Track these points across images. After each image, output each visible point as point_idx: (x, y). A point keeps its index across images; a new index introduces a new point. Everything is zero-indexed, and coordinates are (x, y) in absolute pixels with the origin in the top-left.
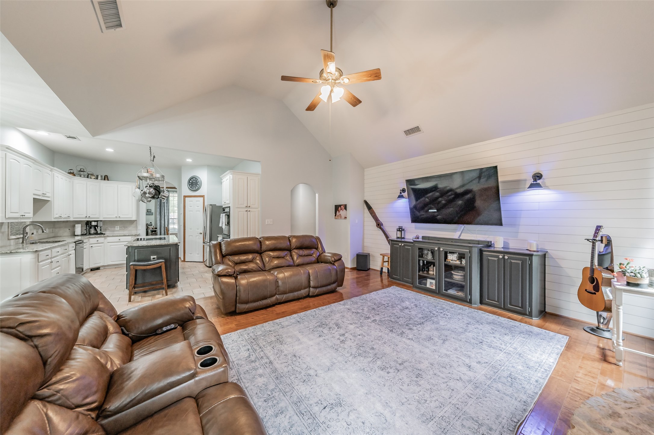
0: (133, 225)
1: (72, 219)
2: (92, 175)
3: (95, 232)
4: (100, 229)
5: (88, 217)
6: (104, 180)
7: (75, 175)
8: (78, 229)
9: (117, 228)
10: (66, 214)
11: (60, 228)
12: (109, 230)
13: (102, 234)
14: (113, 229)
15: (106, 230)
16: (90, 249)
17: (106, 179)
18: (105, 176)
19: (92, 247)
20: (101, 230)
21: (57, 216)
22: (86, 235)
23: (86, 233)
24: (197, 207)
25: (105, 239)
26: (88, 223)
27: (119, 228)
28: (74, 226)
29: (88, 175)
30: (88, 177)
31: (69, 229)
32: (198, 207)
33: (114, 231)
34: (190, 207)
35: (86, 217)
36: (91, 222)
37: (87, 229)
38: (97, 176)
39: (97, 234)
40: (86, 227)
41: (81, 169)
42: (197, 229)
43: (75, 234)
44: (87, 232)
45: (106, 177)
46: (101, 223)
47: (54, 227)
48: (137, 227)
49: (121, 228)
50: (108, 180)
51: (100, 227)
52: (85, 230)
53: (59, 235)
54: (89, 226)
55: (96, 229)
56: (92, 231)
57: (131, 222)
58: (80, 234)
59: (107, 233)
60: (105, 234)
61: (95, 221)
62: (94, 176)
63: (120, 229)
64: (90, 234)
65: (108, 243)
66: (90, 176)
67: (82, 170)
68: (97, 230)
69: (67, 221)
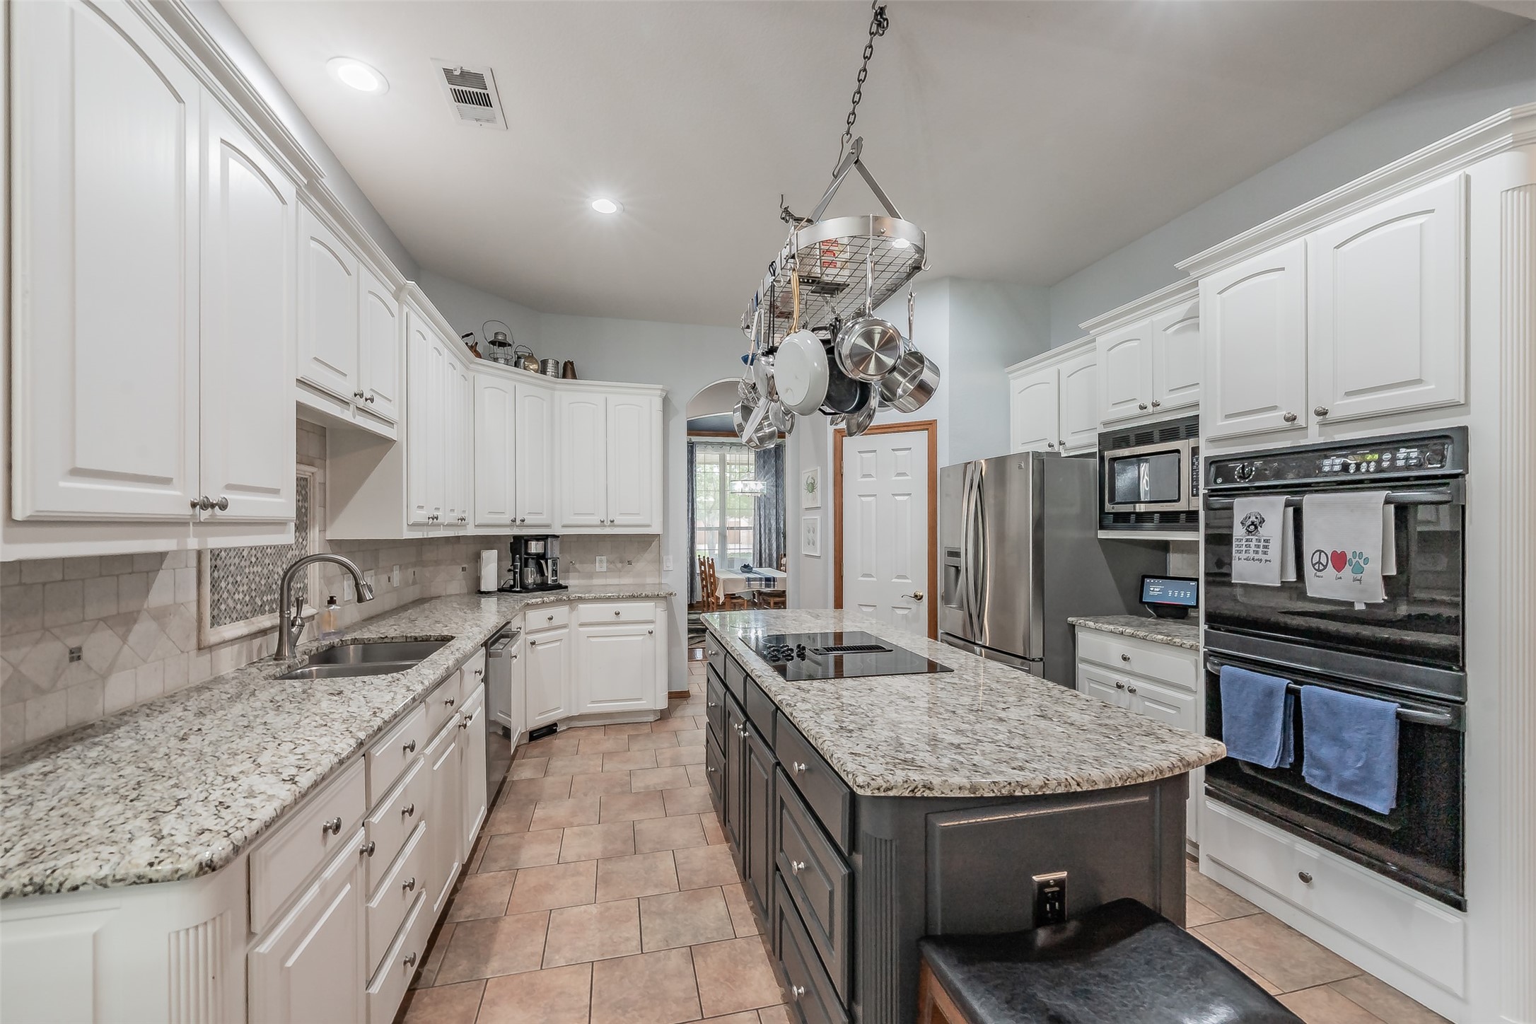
0: (649, 555)
1: (471, 531)
2: (530, 358)
3: (539, 580)
4: (553, 570)
5: (518, 522)
6: (564, 376)
7: (478, 355)
8: (491, 570)
9: (601, 564)
10: (452, 510)
11: (437, 563)
12: (576, 571)
13: (560, 587)
14: (587, 567)
15: (567, 571)
16: (528, 650)
17: (569, 372)
18: (565, 364)
19: (533, 643)
20: (555, 572)
21: (420, 516)
22: (510, 590)
23: (512, 582)
24: (899, 474)
25: (572, 609)
26: (518, 544)
27: (605, 565)
28: (477, 558)
29: (519, 358)
30: (516, 365)
31: (464, 569)
32: (904, 474)
33: (590, 576)
34: (864, 476)
35: (514, 521)
36: (524, 540)
37: (515, 567)
38: (544, 363)
39: (543, 587)
40: (514, 560)
41: (496, 334)
42: (899, 577)
43: (483, 589)
44: (514, 579)
45: (570, 366)
46: (556, 543)
47: (420, 563)
48: (659, 561)
49: (612, 566)
50: (574, 377)
51: (554, 564)
52: (510, 570)
53: (434, 591)
54: (520, 559)
55: (541, 571)
56: (531, 578)
57: (645, 542)
58: (493, 587)
59: (573, 582)
60: (566, 587)
61: (538, 538)
62: (536, 362)
63: (609, 570)
64: (525, 589)
65: (582, 625)
66: (523, 360)
67: (500, 338)
68: (546, 575)
69: (458, 537)
